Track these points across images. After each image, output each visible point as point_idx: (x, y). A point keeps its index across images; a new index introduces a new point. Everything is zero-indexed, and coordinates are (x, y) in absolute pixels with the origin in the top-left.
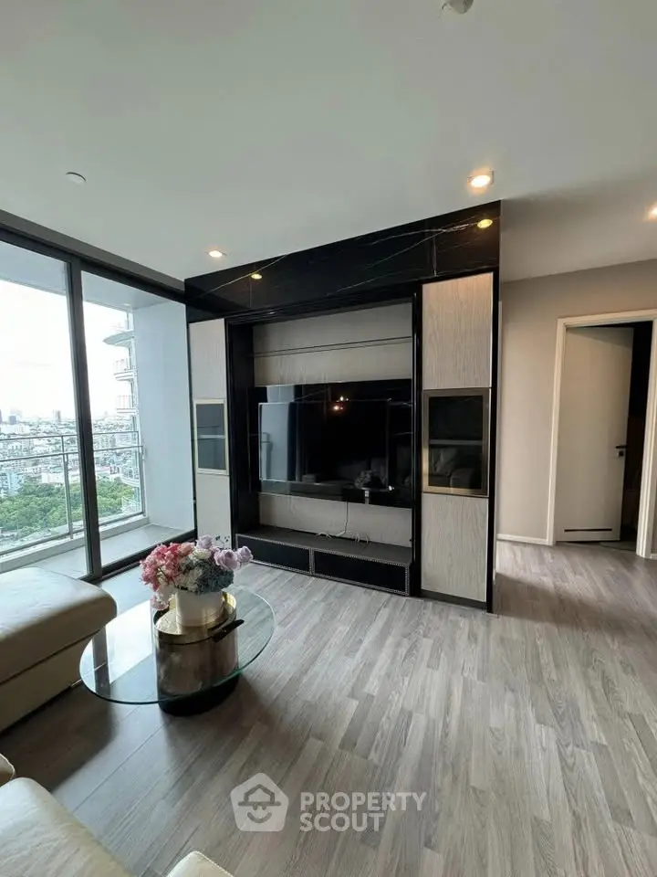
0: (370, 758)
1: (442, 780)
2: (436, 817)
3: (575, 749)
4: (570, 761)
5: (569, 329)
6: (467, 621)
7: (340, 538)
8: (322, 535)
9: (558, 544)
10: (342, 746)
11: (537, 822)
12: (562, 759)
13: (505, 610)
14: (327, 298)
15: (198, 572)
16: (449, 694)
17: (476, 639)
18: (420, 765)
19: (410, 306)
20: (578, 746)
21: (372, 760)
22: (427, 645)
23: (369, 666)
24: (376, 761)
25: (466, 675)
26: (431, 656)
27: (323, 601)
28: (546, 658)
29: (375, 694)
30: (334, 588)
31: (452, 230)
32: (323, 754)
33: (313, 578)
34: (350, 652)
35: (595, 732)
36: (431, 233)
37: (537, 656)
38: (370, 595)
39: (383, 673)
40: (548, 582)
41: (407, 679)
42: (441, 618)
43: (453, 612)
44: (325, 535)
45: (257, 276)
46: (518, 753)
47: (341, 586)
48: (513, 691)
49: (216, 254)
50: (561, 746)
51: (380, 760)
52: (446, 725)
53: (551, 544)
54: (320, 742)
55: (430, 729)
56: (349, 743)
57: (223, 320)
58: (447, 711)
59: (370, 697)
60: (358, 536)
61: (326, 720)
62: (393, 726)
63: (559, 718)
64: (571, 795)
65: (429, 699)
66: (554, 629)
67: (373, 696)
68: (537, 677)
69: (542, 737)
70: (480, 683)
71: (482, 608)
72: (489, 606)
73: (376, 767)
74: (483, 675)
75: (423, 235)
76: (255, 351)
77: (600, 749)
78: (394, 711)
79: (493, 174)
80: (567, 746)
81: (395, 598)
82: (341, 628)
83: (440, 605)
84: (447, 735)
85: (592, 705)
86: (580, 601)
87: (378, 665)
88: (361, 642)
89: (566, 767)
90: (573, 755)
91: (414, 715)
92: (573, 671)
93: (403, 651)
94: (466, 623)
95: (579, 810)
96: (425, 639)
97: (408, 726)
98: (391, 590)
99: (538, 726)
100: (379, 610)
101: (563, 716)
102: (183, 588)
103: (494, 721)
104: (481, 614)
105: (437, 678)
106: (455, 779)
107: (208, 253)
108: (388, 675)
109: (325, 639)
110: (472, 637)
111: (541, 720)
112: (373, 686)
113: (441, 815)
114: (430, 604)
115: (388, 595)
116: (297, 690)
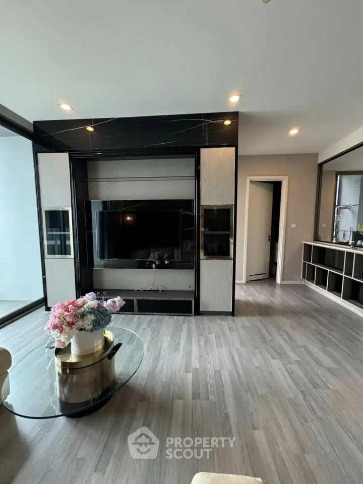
0: (210, 399)
1: (247, 397)
2: (252, 414)
3: (291, 365)
4: (290, 371)
5: (251, 182)
6: (226, 322)
7: (149, 290)
8: (137, 290)
9: (248, 282)
10: (194, 398)
11: (290, 400)
12: (288, 371)
13: (240, 315)
14: (144, 149)
15: (92, 317)
16: (233, 357)
17: (233, 329)
18: (235, 395)
19: (193, 160)
20: (291, 364)
21: (212, 399)
22: (212, 337)
23: (189, 354)
24: (213, 400)
25: (236, 347)
26: (217, 342)
27: (148, 327)
28: (264, 331)
29: (198, 367)
30: (152, 319)
31: (215, 122)
32: (185, 406)
33: (137, 316)
34: (176, 349)
35: (294, 357)
36: (205, 122)
37: (260, 332)
38: (173, 319)
39: (197, 355)
40: (250, 299)
41: (210, 356)
42: (213, 323)
43: (218, 320)
44: (140, 290)
45: (90, 129)
46: (271, 374)
47: (156, 317)
48: (257, 348)
49: (66, 107)
50: (285, 366)
51: (215, 398)
52: (237, 372)
53: (245, 282)
54: (181, 401)
55: (231, 376)
56: (196, 396)
57: (68, 154)
58: (235, 365)
59: (196, 370)
60: (160, 289)
61: (179, 389)
62: (214, 380)
63: (279, 354)
64: (297, 384)
65: (225, 363)
66: (261, 318)
67: (198, 369)
68: (264, 341)
69: (276, 364)
70: (243, 348)
71: (229, 315)
72: (232, 314)
73: (215, 403)
74: (243, 345)
75: (201, 122)
76: (89, 178)
77: (298, 362)
78: (211, 372)
79: (241, 96)
80: (287, 365)
81: (187, 318)
82: (165, 338)
83: (210, 317)
84: (240, 376)
85: (288, 346)
86: (266, 305)
87: (193, 353)
88: (179, 343)
89: (291, 374)
90: (290, 368)
91: (222, 372)
92: (276, 334)
93: (202, 343)
94: (225, 323)
95: (302, 389)
96: (210, 335)
97: (221, 378)
98: (184, 314)
99: (273, 360)
100: (182, 325)
101: (280, 354)
102: (81, 329)
103: (256, 364)
104: (230, 318)
105: (224, 351)
106: (252, 395)
107: (59, 105)
108: (201, 356)
109: (159, 346)
110: (231, 329)
111: (274, 358)
112: (195, 364)
113: (253, 413)
114: (205, 318)
115: (183, 317)
116: (156, 377)
